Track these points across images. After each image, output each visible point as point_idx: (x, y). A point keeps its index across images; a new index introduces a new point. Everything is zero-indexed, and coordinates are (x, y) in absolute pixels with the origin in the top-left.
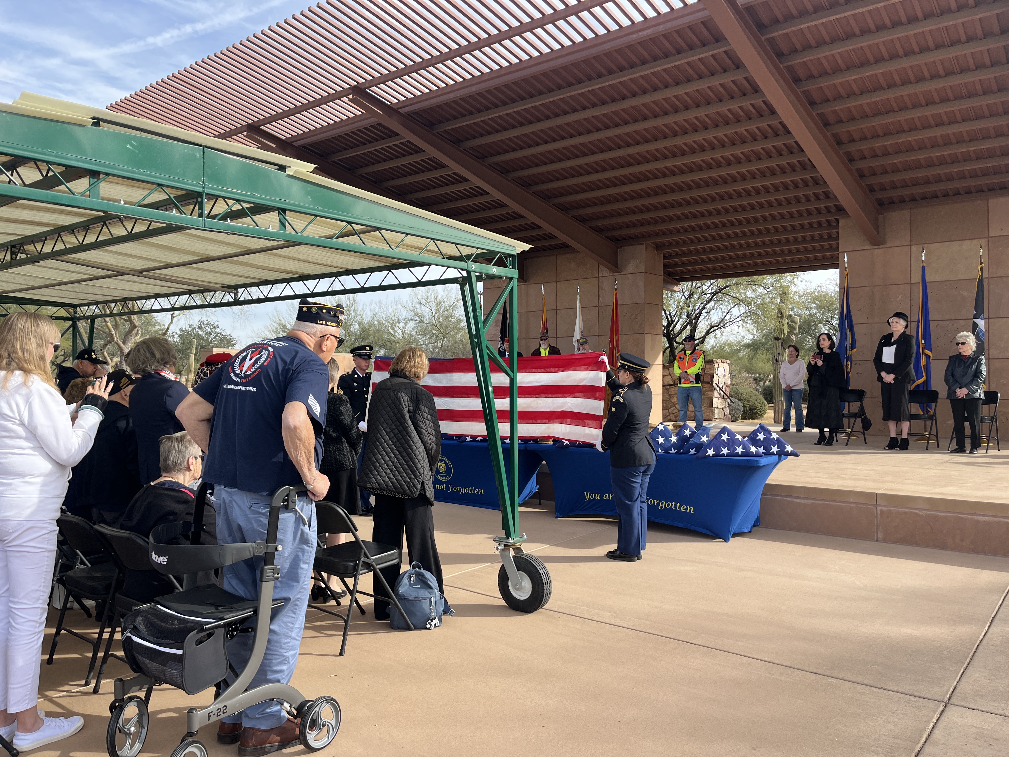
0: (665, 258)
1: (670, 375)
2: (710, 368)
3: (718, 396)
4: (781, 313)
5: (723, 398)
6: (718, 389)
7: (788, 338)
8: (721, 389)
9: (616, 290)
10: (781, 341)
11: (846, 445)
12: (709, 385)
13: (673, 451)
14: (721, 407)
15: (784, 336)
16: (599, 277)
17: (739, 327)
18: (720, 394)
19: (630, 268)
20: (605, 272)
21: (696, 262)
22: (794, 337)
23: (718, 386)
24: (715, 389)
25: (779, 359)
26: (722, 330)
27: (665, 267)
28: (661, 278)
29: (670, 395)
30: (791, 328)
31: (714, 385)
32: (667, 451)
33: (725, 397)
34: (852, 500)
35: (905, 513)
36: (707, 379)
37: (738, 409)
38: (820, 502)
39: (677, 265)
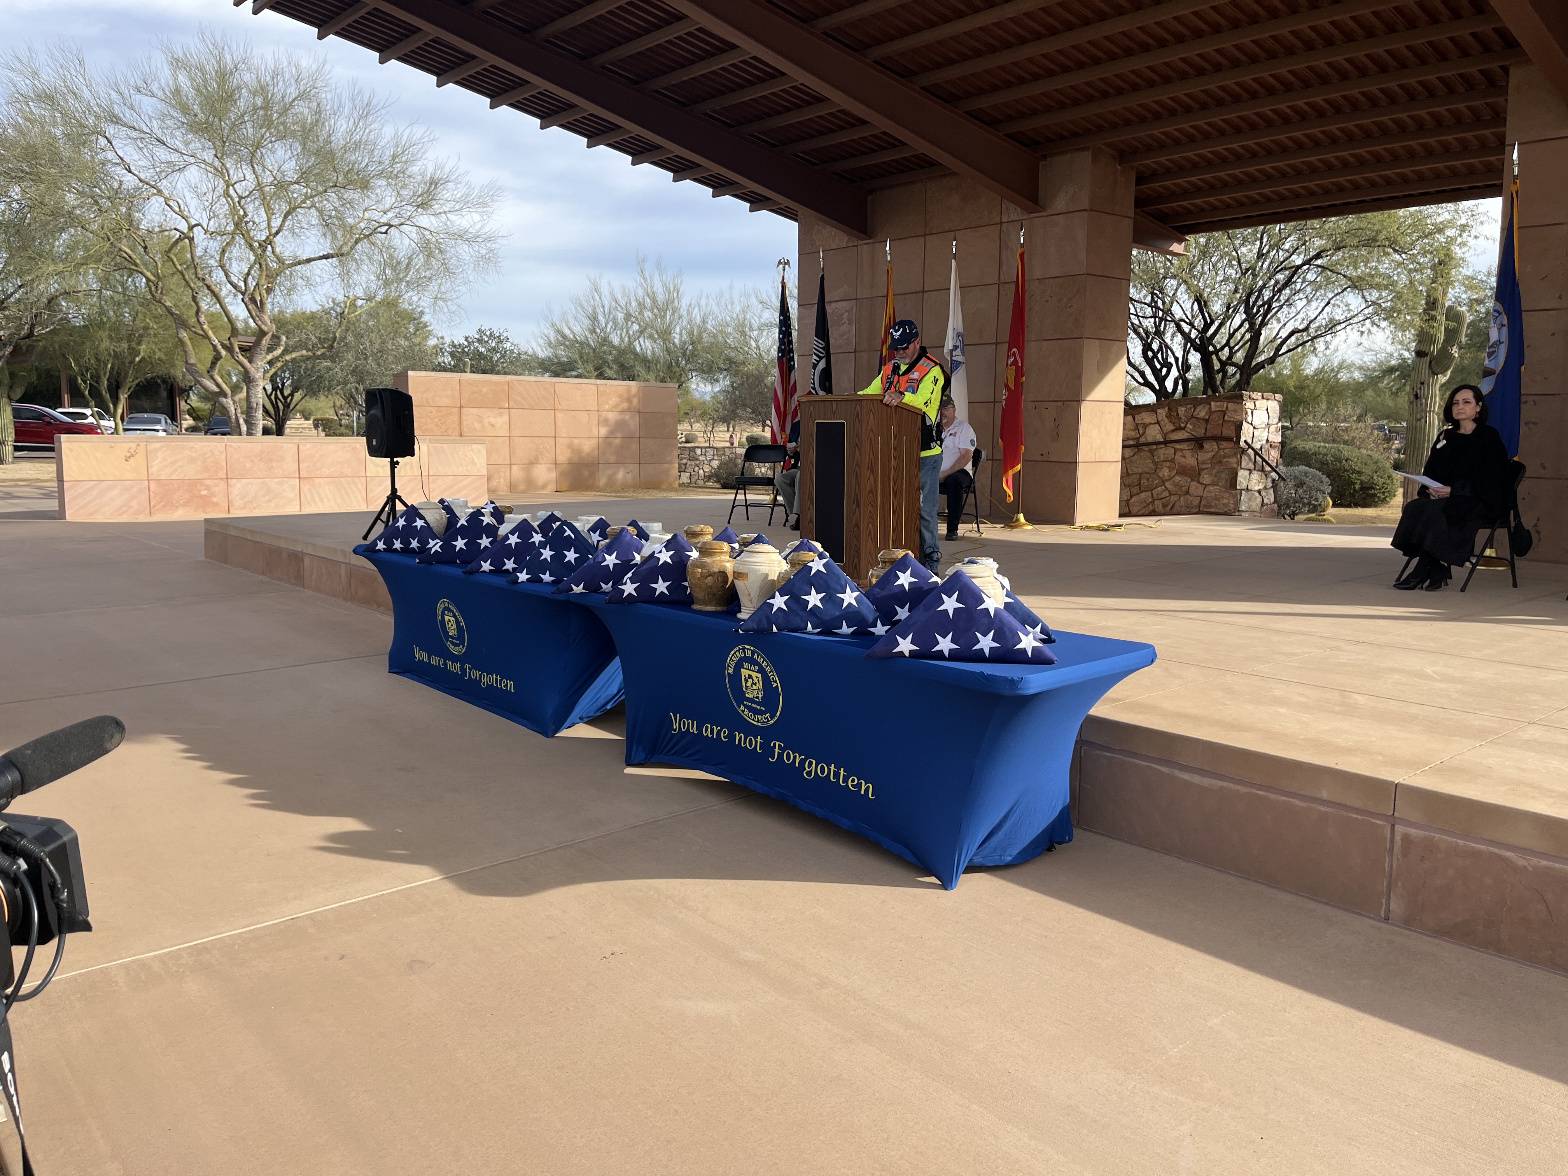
0: (1141, 180)
1: (1158, 423)
2: (1235, 411)
3: (1251, 466)
4: (1432, 304)
5: (1262, 470)
6: (1250, 451)
7: (1444, 353)
8: (1256, 453)
9: (1022, 245)
10: (1428, 358)
12: (1231, 445)
14: (1257, 488)
15: (1435, 349)
16: (1001, 223)
17: (1362, 333)
18: (1255, 463)
19: (1061, 203)
20: (1014, 213)
21: (1212, 188)
22: (1455, 351)
23: (1250, 447)
24: (1243, 451)
25: (1421, 393)
26: (1328, 338)
27: (1141, 200)
28: (1128, 225)
29: (1156, 464)
30: (1451, 335)
31: (1242, 444)
33: (1268, 469)
35: (1475, 854)
36: (1229, 432)
37: (1318, 490)
38: (1242, 789)
39: (1172, 196)
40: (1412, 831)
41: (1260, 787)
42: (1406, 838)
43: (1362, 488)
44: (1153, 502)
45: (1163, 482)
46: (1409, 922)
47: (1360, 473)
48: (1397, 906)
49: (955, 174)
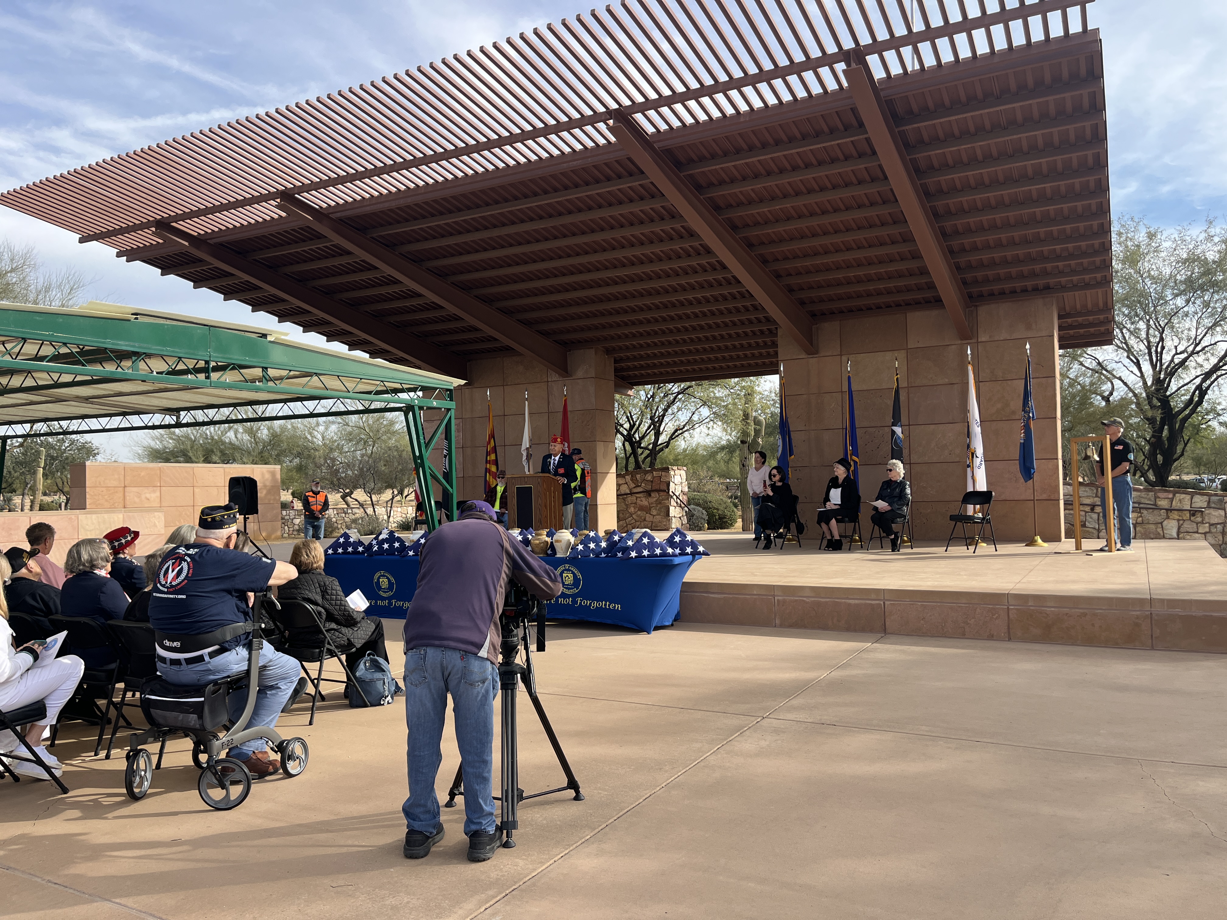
0: (616, 361)
1: (626, 483)
2: (666, 476)
3: (675, 505)
4: (746, 416)
5: (681, 506)
6: (675, 497)
7: (755, 441)
8: (677, 498)
9: (565, 396)
10: (747, 444)
11: (781, 549)
12: (665, 494)
13: (603, 555)
14: (679, 516)
15: (750, 440)
16: (548, 382)
17: (709, 428)
18: (677, 503)
19: (580, 373)
20: (554, 377)
21: (648, 367)
22: (760, 440)
23: (674, 494)
24: (672, 497)
25: (745, 463)
26: (691, 431)
27: (616, 370)
28: (612, 384)
29: (627, 505)
30: (757, 432)
31: (671, 493)
32: (597, 555)
33: (683, 505)
34: (755, 593)
35: (796, 601)
36: (664, 487)
37: (702, 518)
38: (731, 596)
39: (629, 369)
40: (780, 598)
41: (736, 594)
42: (778, 600)
43: (720, 518)
44: (627, 526)
45: (631, 515)
46: (781, 626)
47: (718, 509)
48: (778, 622)
49: (522, 355)
